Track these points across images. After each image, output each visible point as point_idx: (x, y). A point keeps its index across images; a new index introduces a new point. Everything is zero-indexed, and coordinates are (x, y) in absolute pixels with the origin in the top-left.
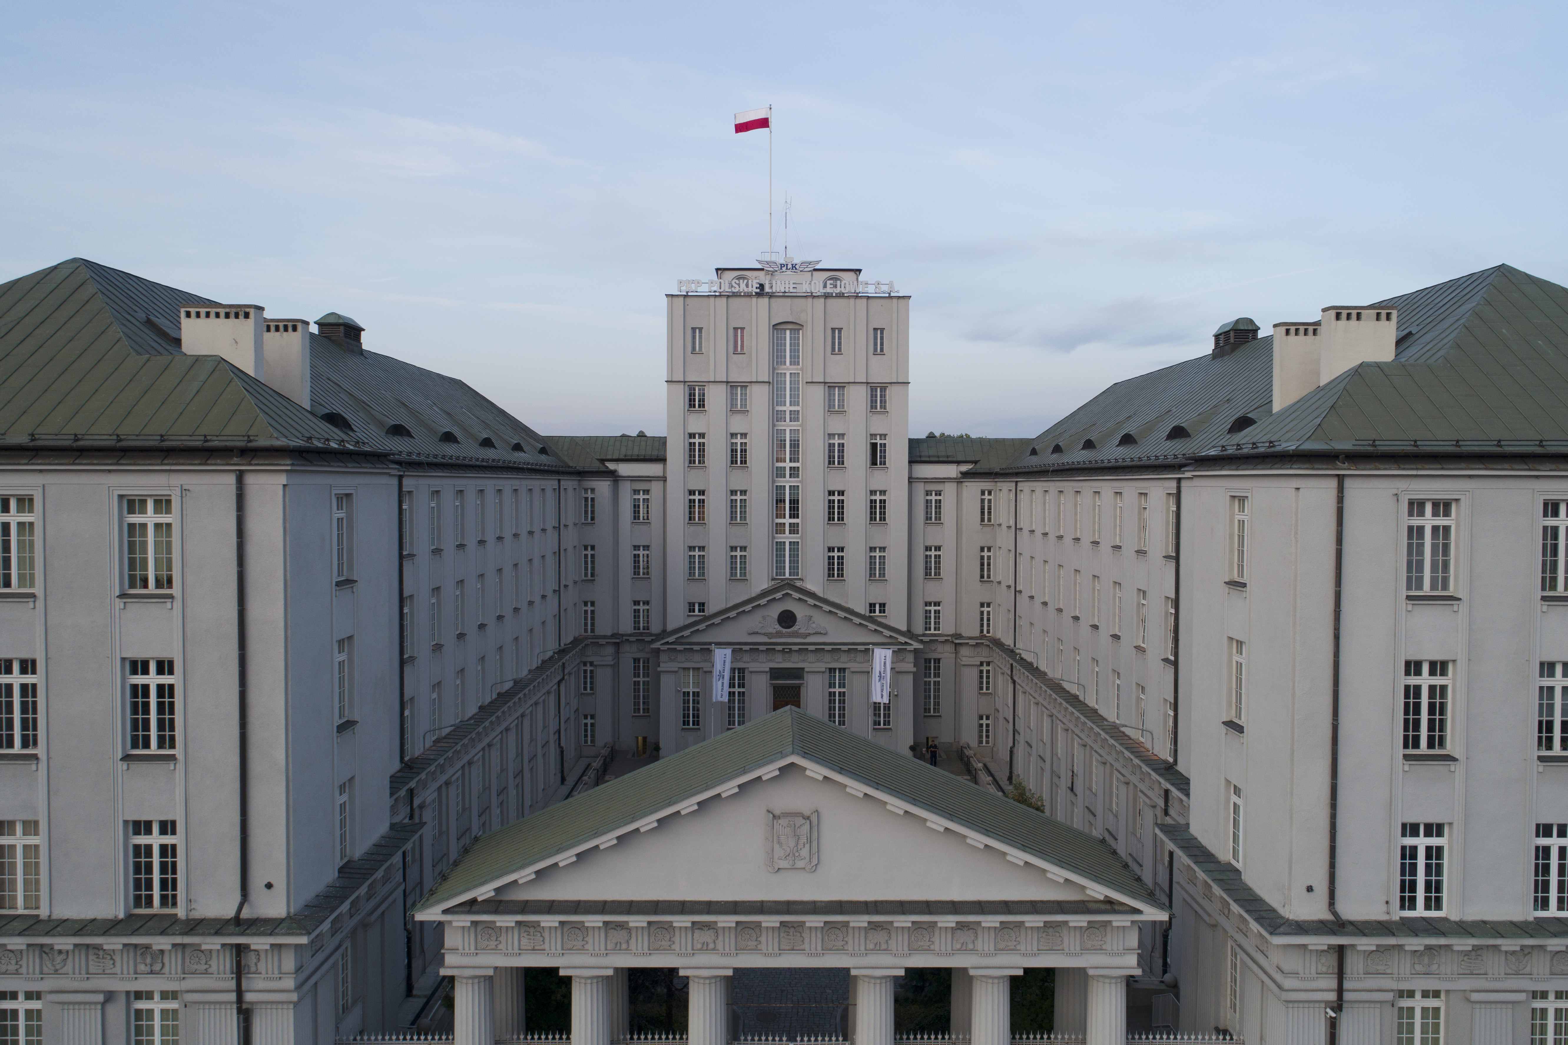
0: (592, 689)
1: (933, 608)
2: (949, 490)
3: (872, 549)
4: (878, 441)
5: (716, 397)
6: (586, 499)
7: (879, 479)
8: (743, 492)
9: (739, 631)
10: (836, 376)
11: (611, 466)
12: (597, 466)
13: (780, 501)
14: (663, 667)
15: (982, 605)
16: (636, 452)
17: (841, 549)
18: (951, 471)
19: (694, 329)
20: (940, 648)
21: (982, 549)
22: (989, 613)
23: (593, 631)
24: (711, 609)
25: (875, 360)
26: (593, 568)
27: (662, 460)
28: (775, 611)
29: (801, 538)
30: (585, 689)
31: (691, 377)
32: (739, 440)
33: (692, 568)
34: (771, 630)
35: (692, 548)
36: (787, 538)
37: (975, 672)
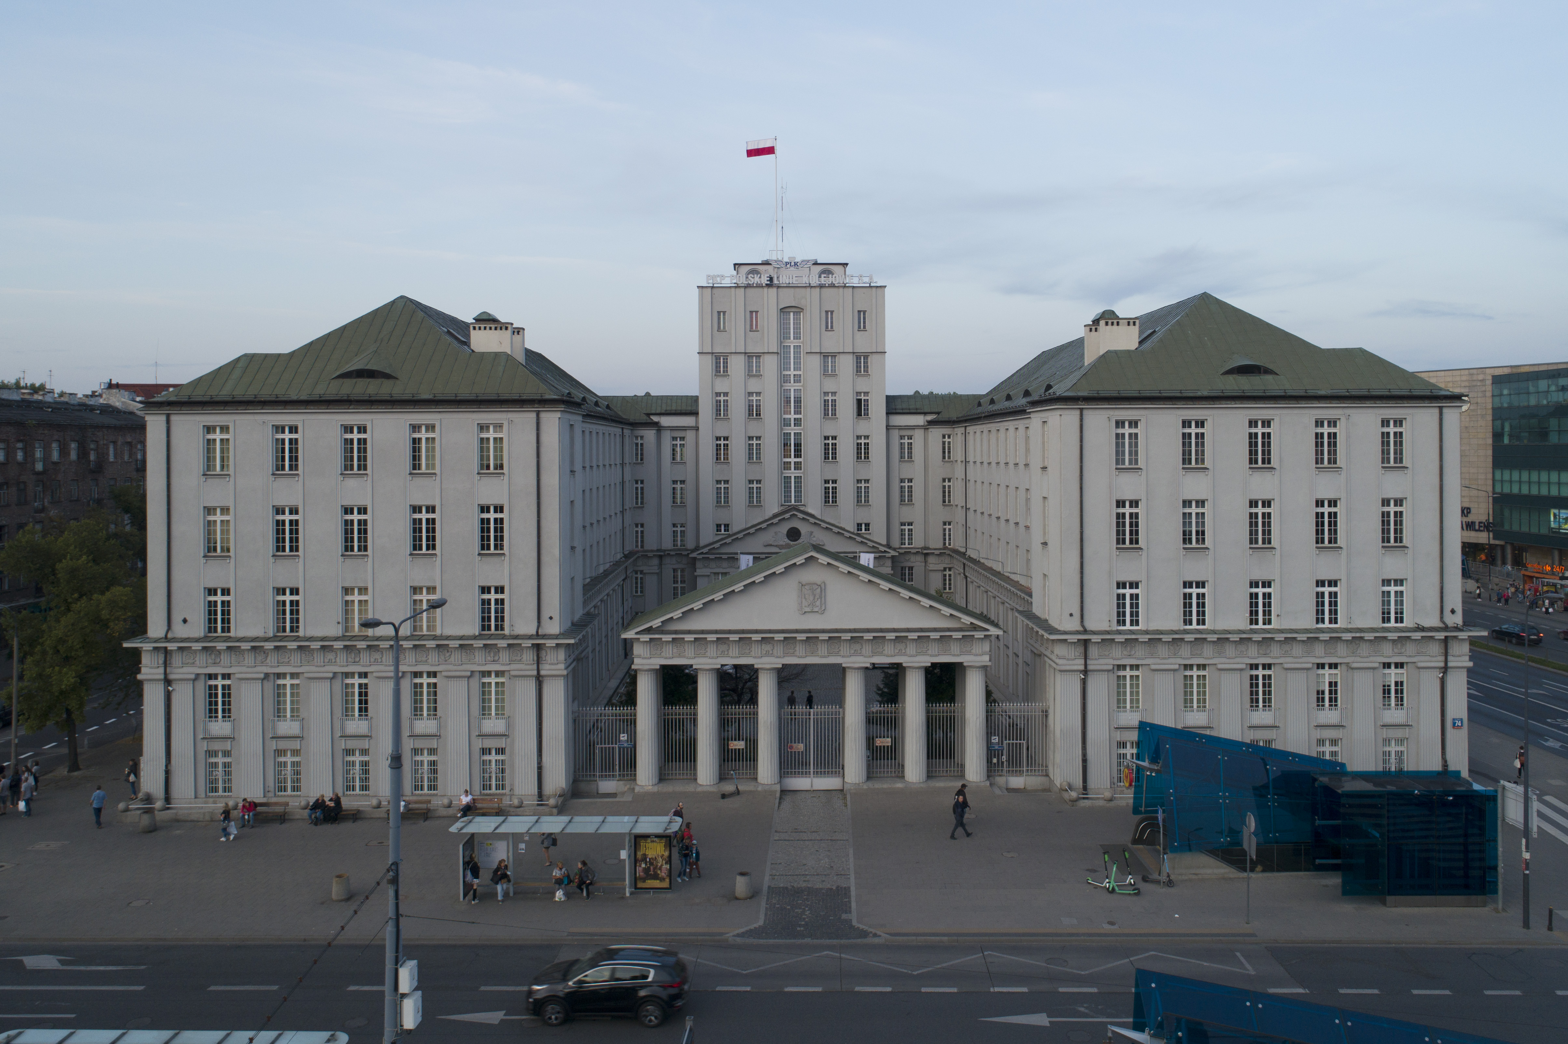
0: (641, 592)
1: (907, 527)
2: (918, 435)
3: (859, 481)
4: (863, 397)
5: (737, 365)
6: (637, 444)
7: (863, 427)
8: (759, 438)
9: (757, 544)
10: (829, 348)
11: (655, 419)
12: (644, 419)
13: (786, 445)
14: (698, 572)
15: (945, 524)
16: (674, 408)
17: (834, 482)
18: (920, 420)
19: (719, 313)
20: (913, 558)
21: (944, 480)
22: (950, 530)
23: (642, 546)
24: (734, 529)
25: (859, 335)
26: (642, 498)
27: (695, 413)
28: (784, 528)
29: (803, 473)
30: (637, 592)
31: (717, 350)
32: (754, 398)
33: (718, 498)
34: (781, 543)
35: (718, 482)
36: (792, 473)
37: (939, 576)
